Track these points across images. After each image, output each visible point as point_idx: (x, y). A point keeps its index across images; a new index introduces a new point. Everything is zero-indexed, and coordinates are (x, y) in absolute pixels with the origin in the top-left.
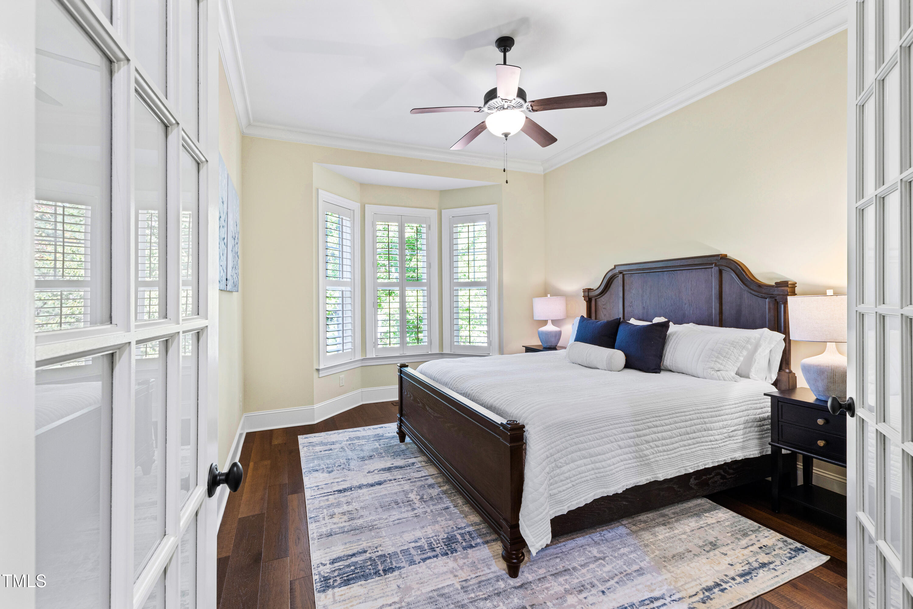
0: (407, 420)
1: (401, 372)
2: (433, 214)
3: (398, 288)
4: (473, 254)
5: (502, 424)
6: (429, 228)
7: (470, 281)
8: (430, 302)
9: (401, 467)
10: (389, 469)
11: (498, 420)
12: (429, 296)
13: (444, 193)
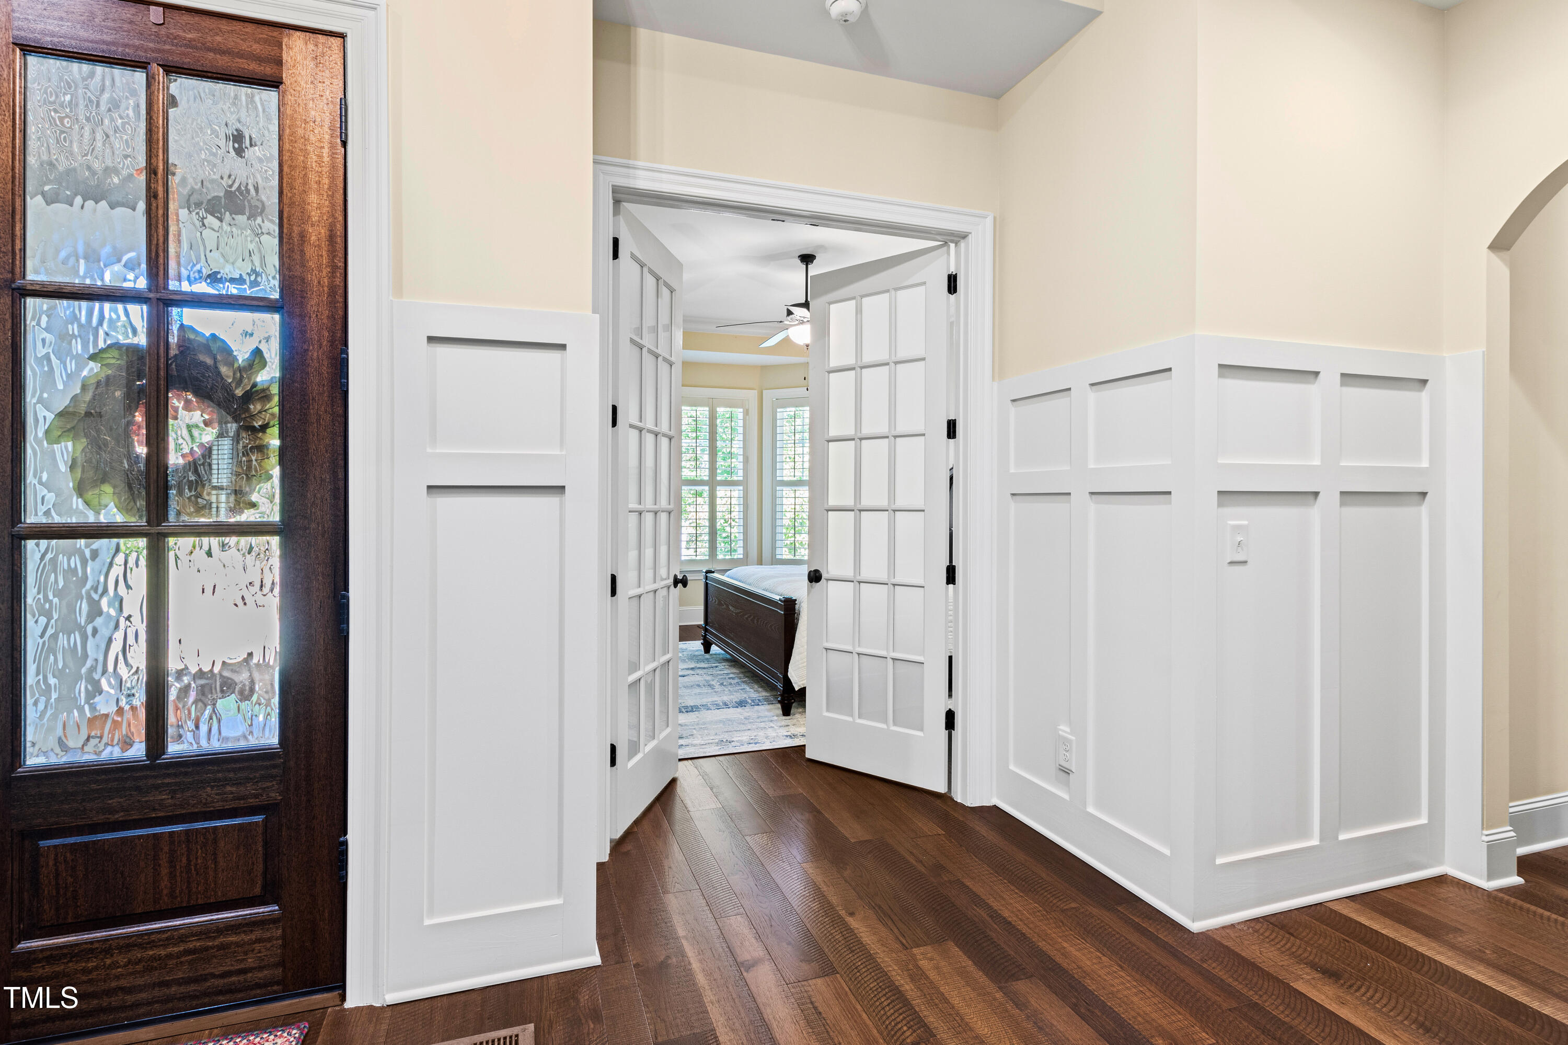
0: (711, 627)
1: (706, 578)
2: (752, 395)
3: (707, 488)
4: (801, 445)
5: (780, 600)
6: (746, 413)
7: (795, 479)
8: (746, 506)
9: (704, 668)
10: (692, 669)
11: (777, 598)
12: (746, 497)
13: (764, 368)
